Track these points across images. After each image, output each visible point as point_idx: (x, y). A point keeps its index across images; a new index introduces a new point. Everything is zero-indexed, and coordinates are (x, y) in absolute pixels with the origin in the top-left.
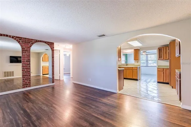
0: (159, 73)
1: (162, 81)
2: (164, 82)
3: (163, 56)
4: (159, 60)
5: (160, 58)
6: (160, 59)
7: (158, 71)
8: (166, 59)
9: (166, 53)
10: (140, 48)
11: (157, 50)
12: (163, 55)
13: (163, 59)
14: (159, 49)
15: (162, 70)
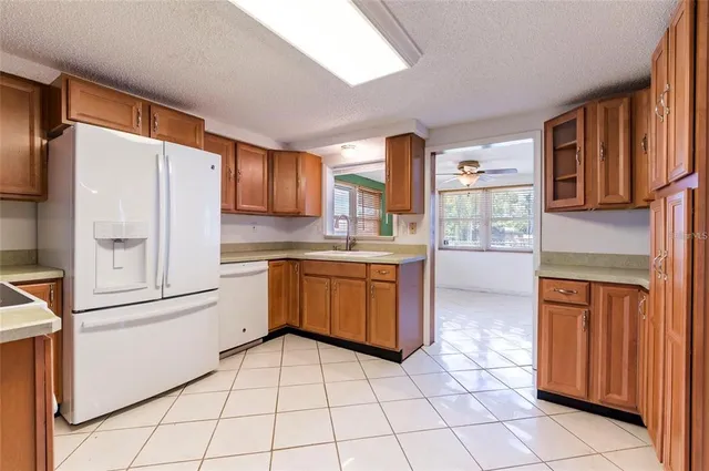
0: (551, 314)
1: (576, 390)
2: (596, 399)
3: (580, 185)
4: (549, 210)
5: (555, 197)
6: (560, 203)
7: (544, 301)
8: (611, 199)
9: (605, 153)
10: (429, 130)
11: (539, 135)
12: (580, 175)
13: (579, 200)
14: (555, 129)
15: (574, 299)
